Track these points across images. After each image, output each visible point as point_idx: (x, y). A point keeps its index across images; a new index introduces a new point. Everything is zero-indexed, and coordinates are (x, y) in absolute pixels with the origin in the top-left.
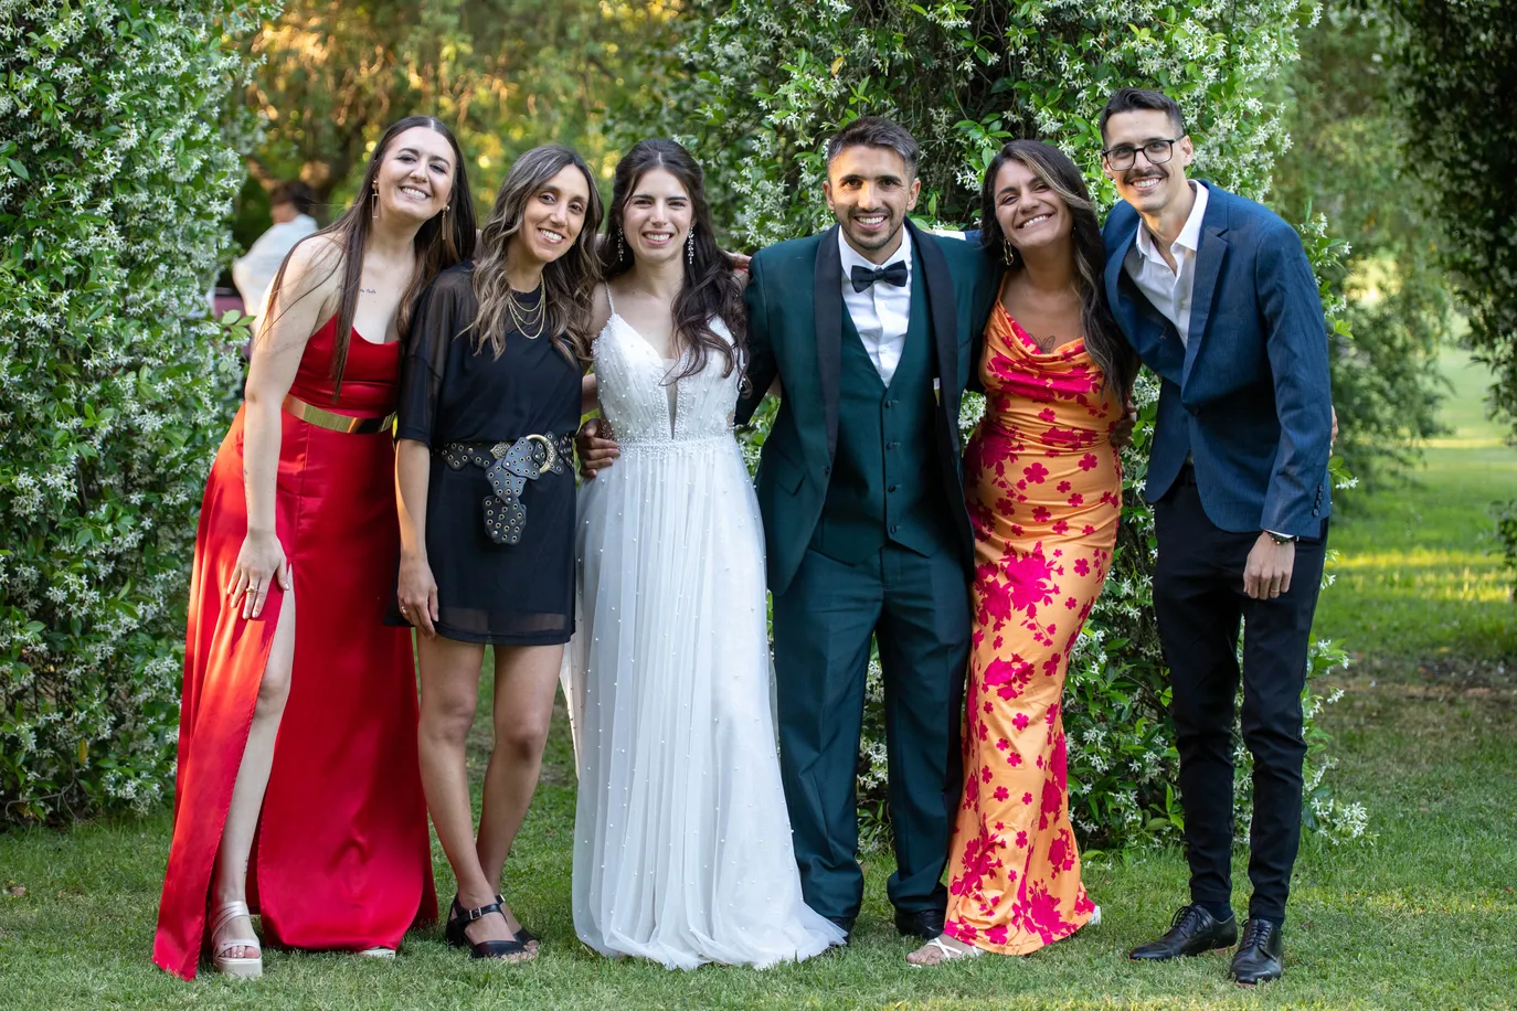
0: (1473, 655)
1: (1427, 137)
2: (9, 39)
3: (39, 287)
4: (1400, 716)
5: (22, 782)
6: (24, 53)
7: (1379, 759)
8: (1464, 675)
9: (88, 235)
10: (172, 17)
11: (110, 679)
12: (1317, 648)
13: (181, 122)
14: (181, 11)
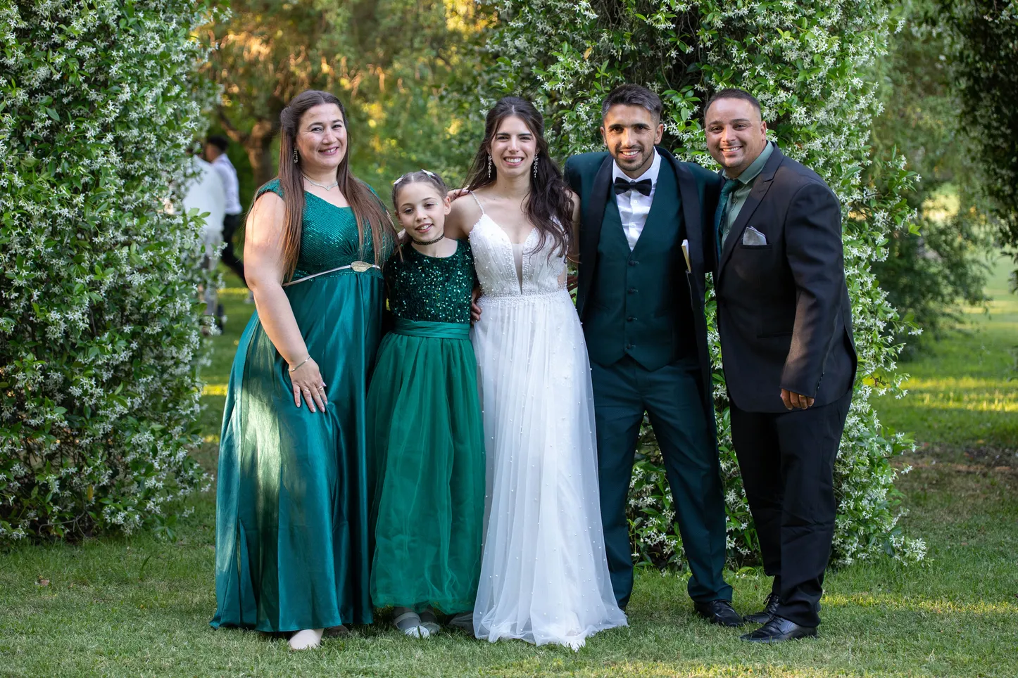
0: (1000, 445)
1: (974, 109)
2: (48, 29)
3: (64, 191)
4: (950, 483)
5: (49, 512)
6: (57, 38)
7: (936, 511)
8: (993, 458)
9: (97, 157)
10: (156, 17)
11: (110, 447)
12: (896, 438)
13: (160, 84)
14: (161, 13)
